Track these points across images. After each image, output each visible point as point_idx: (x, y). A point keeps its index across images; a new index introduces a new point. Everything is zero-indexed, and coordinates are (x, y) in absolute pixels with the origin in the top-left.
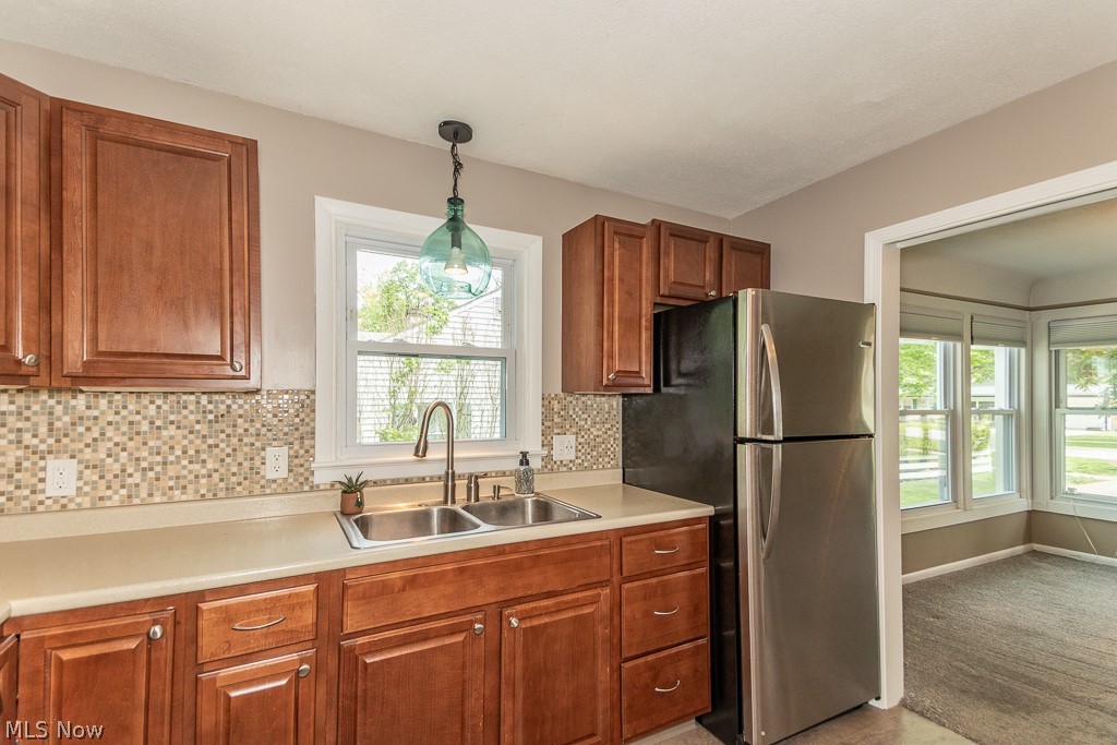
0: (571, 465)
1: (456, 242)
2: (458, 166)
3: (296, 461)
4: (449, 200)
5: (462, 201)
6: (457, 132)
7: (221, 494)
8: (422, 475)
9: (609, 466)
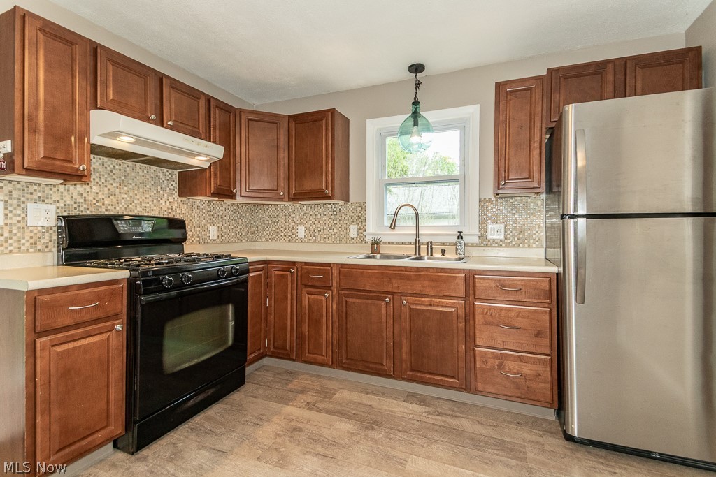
0: (501, 243)
1: (416, 124)
2: (418, 85)
3: (361, 231)
4: (413, 103)
5: (419, 103)
6: (417, 68)
7: (338, 242)
8: (410, 241)
9: (534, 246)
